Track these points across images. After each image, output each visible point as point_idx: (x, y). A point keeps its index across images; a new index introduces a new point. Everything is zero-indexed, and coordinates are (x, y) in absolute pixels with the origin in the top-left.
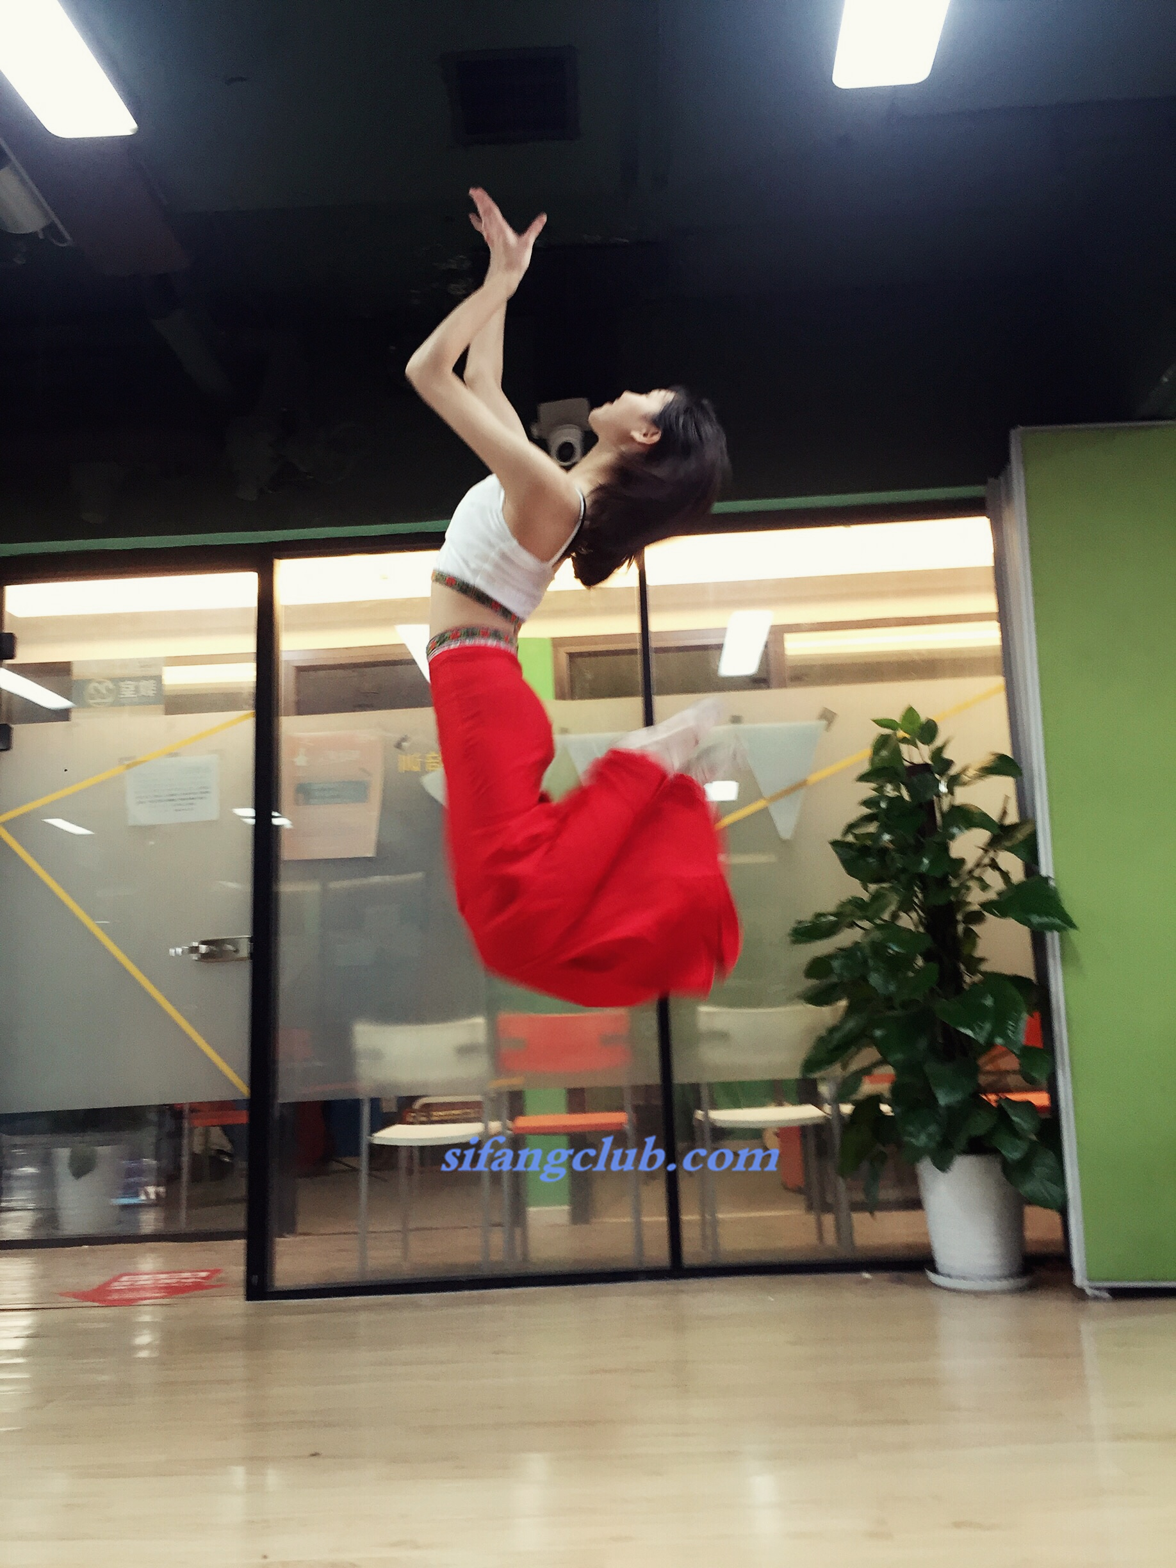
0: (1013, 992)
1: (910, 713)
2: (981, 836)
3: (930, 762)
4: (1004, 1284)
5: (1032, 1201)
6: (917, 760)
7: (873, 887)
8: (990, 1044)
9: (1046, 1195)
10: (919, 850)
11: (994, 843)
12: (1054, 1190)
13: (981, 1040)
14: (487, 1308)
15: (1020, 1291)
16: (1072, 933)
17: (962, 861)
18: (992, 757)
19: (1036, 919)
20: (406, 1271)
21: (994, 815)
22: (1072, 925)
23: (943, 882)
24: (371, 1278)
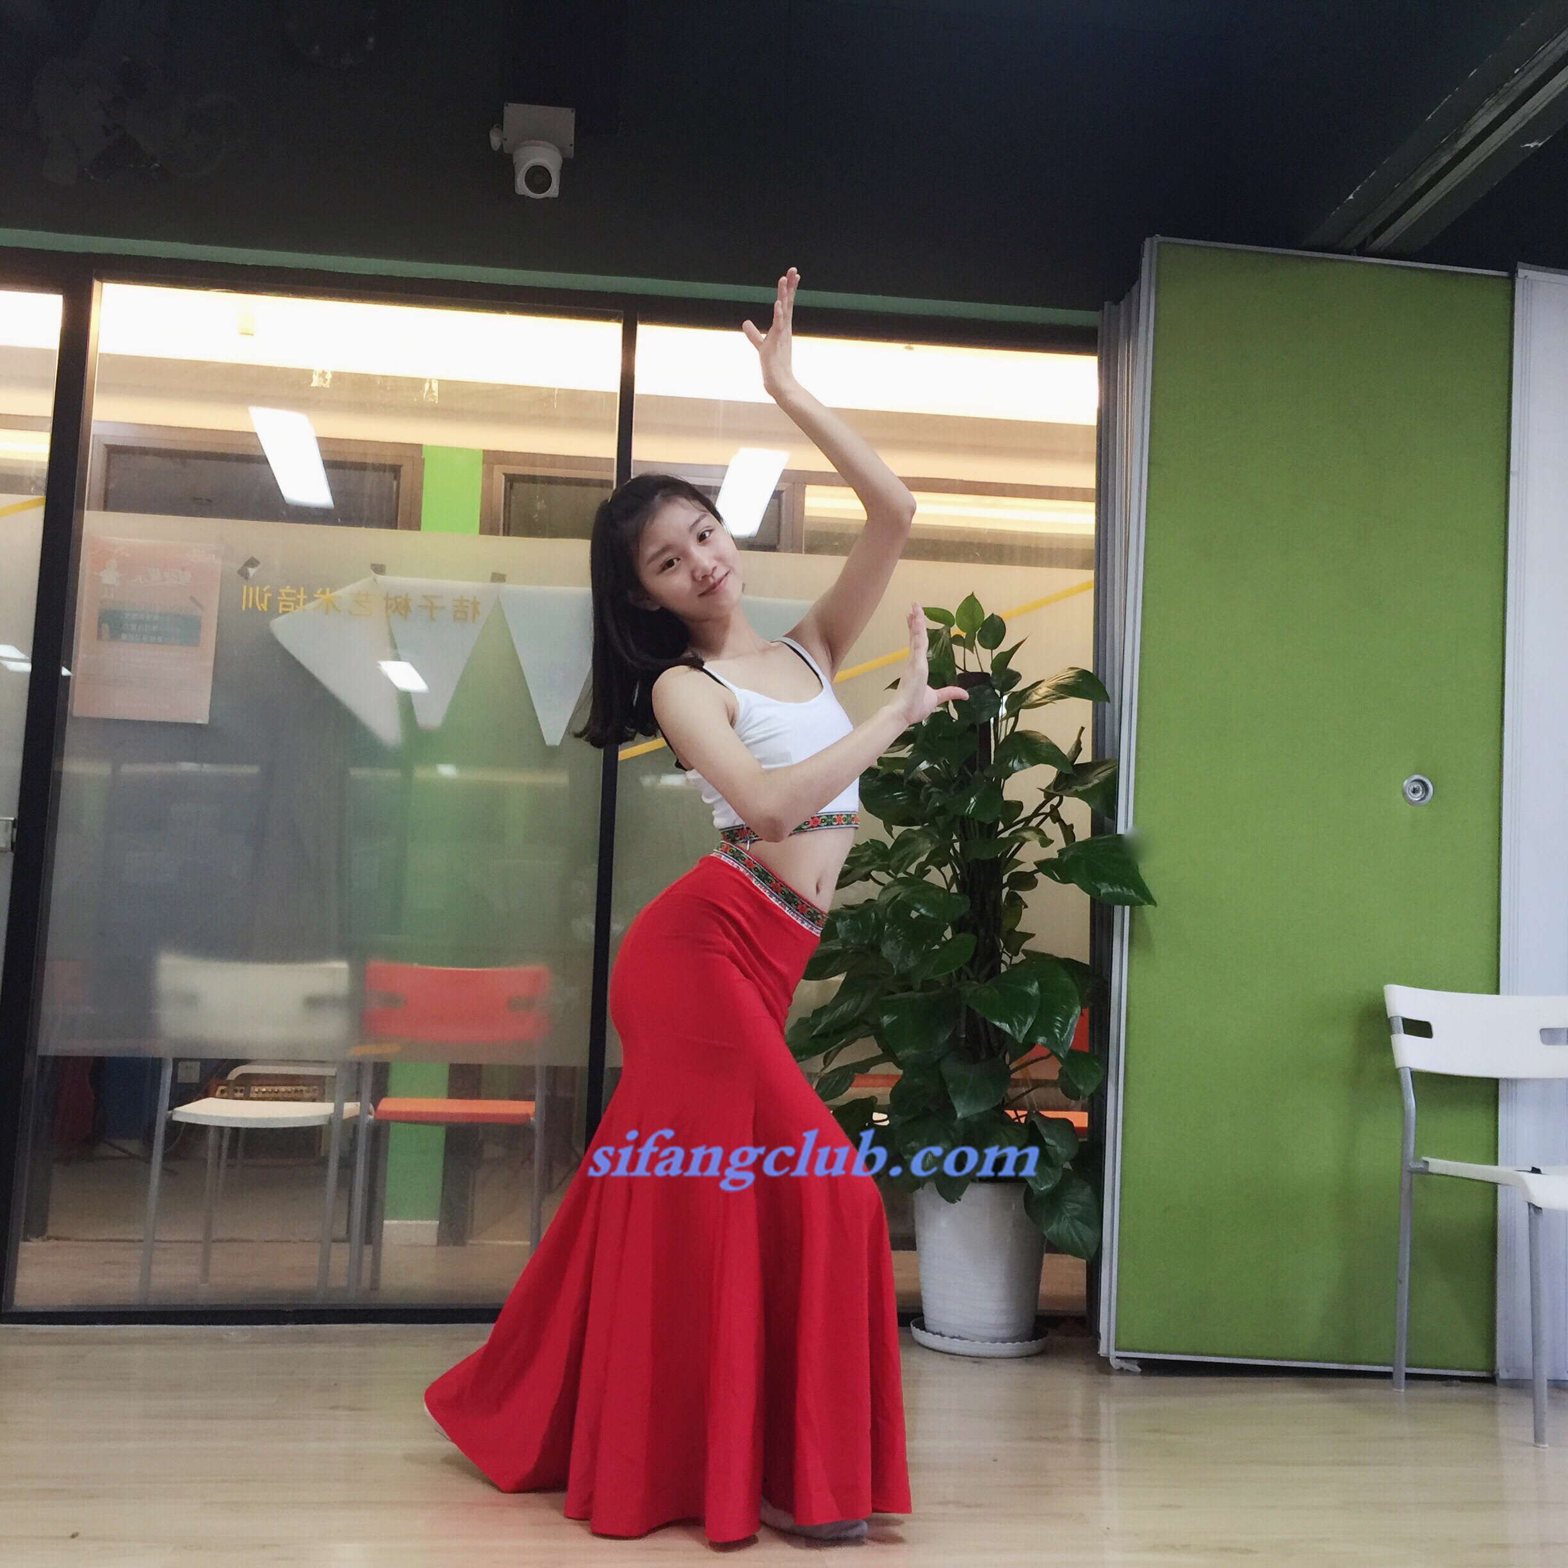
0: (1066, 980)
1: (971, 603)
2: (1046, 774)
3: (991, 672)
4: (1008, 1348)
5: (1055, 1248)
6: (973, 667)
7: (898, 830)
8: (1029, 1044)
9: (1076, 1239)
10: (963, 785)
11: (1060, 786)
12: (1088, 1234)
13: (1020, 1038)
14: (320, 1349)
15: (1028, 1357)
16: (1148, 908)
17: (1019, 806)
18: (1072, 673)
19: (1105, 889)
20: (204, 1295)
21: (1066, 748)
22: (1151, 901)
23: (990, 831)
24: (154, 1301)
